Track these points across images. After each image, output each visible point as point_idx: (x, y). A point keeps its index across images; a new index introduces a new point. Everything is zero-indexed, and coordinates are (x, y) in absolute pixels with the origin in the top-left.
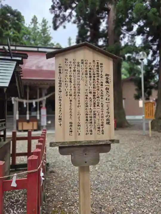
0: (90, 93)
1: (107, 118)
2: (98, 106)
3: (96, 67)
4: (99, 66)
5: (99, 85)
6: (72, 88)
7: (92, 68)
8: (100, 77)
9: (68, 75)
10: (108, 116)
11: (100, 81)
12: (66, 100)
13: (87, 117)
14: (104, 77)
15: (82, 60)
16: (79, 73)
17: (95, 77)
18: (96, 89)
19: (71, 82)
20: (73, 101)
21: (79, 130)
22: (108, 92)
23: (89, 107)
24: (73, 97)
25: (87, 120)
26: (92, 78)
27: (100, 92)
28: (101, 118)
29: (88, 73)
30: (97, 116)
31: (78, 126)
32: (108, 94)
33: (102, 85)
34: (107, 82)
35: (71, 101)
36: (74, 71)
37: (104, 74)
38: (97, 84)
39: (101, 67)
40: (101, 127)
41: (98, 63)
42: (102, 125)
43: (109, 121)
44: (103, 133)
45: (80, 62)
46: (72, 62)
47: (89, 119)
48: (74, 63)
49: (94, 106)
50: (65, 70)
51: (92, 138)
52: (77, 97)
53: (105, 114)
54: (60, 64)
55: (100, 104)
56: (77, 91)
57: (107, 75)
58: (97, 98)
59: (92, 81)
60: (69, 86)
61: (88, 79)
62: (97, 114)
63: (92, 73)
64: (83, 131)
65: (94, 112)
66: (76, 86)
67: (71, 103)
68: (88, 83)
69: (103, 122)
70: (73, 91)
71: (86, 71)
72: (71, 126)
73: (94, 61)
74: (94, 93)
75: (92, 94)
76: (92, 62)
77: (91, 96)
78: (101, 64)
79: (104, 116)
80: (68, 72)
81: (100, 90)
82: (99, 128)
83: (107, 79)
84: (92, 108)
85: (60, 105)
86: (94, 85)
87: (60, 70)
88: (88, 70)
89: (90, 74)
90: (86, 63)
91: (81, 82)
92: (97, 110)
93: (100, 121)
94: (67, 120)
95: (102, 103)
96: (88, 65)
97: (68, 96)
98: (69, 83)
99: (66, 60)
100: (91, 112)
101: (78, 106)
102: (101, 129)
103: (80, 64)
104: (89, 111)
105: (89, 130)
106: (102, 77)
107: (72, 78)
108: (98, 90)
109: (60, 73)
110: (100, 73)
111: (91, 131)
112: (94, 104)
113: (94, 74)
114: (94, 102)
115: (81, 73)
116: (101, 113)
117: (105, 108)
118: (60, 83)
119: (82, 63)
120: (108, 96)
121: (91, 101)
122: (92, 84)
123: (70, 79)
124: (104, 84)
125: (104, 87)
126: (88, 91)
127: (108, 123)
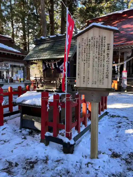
0: (96, 58)
1: (106, 74)
2: (100, 66)
3: (101, 40)
4: (103, 39)
5: (102, 52)
6: (86, 56)
7: (98, 41)
8: (103, 46)
9: (84, 48)
10: (108, 73)
11: (103, 49)
14: (106, 46)
15: (92, 37)
17: (100, 47)
18: (100, 55)
19: (85, 52)
20: (86, 64)
21: (88, 81)
22: (108, 56)
23: (95, 67)
24: (86, 61)
26: (98, 48)
27: (102, 57)
28: (102, 74)
29: (96, 45)
30: (100, 73)
31: (88, 78)
32: (109, 57)
33: (104, 52)
34: (108, 49)
35: (84, 64)
36: (87, 45)
37: (106, 44)
38: (101, 52)
39: (104, 39)
41: (102, 37)
42: (103, 79)
43: (108, 76)
44: (103, 84)
45: (91, 38)
46: (86, 39)
47: (94, 74)
48: (87, 40)
49: (98, 66)
50: (82, 45)
51: (95, 86)
52: (88, 61)
53: (105, 71)
54: (79, 43)
55: (102, 65)
56: (88, 58)
57: (108, 44)
58: (101, 61)
59: (98, 50)
60: (84, 55)
61: (95, 49)
62: (100, 71)
63: (98, 45)
65: (98, 70)
66: (88, 55)
67: (84, 65)
68: (95, 51)
69: (103, 77)
70: (86, 58)
71: (94, 44)
72: (84, 78)
73: (100, 36)
74: (99, 58)
75: (97, 59)
76: (98, 37)
78: (105, 37)
79: (105, 73)
80: (84, 46)
81: (103, 55)
82: (101, 80)
83: (108, 47)
84: (97, 67)
85: (79, 67)
86: (99, 52)
87: (79, 46)
88: (96, 43)
89: (97, 46)
90: (95, 39)
91: (91, 52)
92: (100, 69)
93: (102, 76)
94: (82, 75)
95: (104, 64)
96: (96, 39)
97: (83, 61)
98: (84, 53)
99: (83, 39)
100: (96, 70)
101: (88, 67)
102: (102, 81)
103: (91, 40)
104: (94, 69)
105: (94, 81)
106: (104, 46)
107: (86, 50)
108: (102, 55)
109: (79, 48)
110: (103, 44)
111: (96, 82)
112: (99, 65)
113: (99, 45)
114: (99, 64)
115: (91, 46)
116: (103, 71)
117: (106, 67)
118: (79, 54)
119: (92, 39)
120: (108, 59)
121: (96, 63)
122: (98, 52)
123: (85, 50)
124: (106, 51)
125: (106, 53)
126: (95, 57)
127: (107, 77)
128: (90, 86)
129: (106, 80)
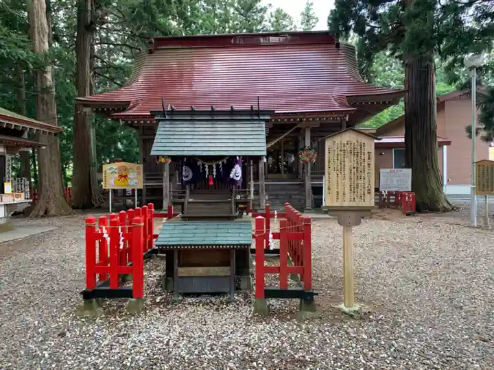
0: (354, 168)
1: (368, 189)
2: (360, 178)
3: (359, 147)
4: (362, 146)
6: (339, 164)
7: (356, 148)
8: (363, 154)
9: (336, 154)
10: (370, 187)
11: (362, 158)
12: (334, 174)
13: (351, 188)
14: (367, 155)
15: (347, 142)
16: (344, 153)
17: (358, 155)
18: (359, 165)
19: (338, 159)
20: (339, 175)
21: (344, 198)
24: (340, 172)
25: (351, 190)
26: (356, 156)
27: (362, 167)
28: (363, 189)
29: (353, 151)
30: (360, 188)
31: (344, 194)
32: (370, 168)
33: (364, 161)
34: (369, 159)
36: (341, 150)
37: (366, 152)
38: (360, 161)
39: (364, 146)
40: (363, 196)
41: (361, 143)
42: (364, 194)
43: (370, 191)
44: (364, 201)
46: (339, 143)
48: (341, 144)
49: (357, 179)
50: (333, 150)
51: (355, 204)
52: (342, 172)
53: (367, 185)
54: (329, 146)
55: (362, 177)
56: (343, 167)
57: (368, 153)
58: (360, 172)
59: (355, 158)
60: (336, 163)
61: (352, 156)
62: (360, 185)
64: (347, 198)
65: (357, 183)
66: (343, 163)
67: (337, 177)
68: (352, 160)
69: (364, 192)
70: (339, 167)
71: (351, 150)
72: (338, 194)
73: (358, 142)
74: (358, 168)
75: (356, 169)
76: (355, 142)
78: (364, 144)
79: (366, 186)
80: (336, 152)
82: (361, 197)
83: (369, 156)
84: (355, 180)
85: (329, 178)
86: (357, 161)
87: (329, 151)
89: (354, 153)
90: (351, 144)
91: (347, 160)
92: (359, 182)
93: (362, 191)
94: (334, 190)
95: (364, 177)
96: (353, 145)
97: (336, 171)
98: (336, 161)
99: (334, 142)
100: (354, 183)
101: (344, 179)
102: (363, 198)
103: (346, 145)
104: (352, 182)
105: (352, 198)
107: (339, 157)
108: (361, 165)
109: (329, 153)
110: (363, 151)
111: (354, 199)
112: (357, 177)
113: (357, 153)
114: (357, 175)
115: (346, 152)
116: (363, 184)
117: (367, 180)
118: (329, 161)
119: (348, 144)
120: (370, 170)
121: (354, 174)
123: (337, 157)
124: (366, 160)
125: (366, 163)
126: (352, 167)
127: (369, 193)
128: (347, 204)
129: (367, 196)
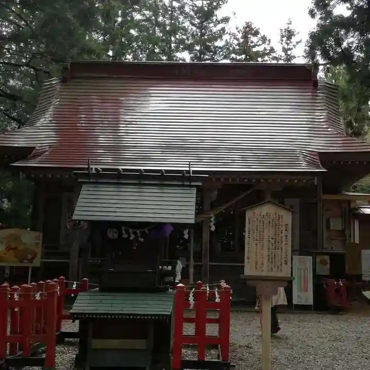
0: (272, 239)
1: (285, 260)
2: (278, 249)
3: (277, 218)
4: (280, 217)
6: (258, 235)
7: (274, 219)
8: (280, 226)
9: (256, 224)
10: (286, 258)
11: (280, 229)
12: (253, 244)
13: (269, 258)
14: (284, 226)
15: (267, 213)
16: (263, 223)
17: (276, 226)
18: (277, 236)
19: (257, 230)
20: (259, 245)
22: (286, 238)
23: (271, 250)
24: (259, 242)
25: (269, 260)
26: (274, 227)
27: (280, 238)
28: (280, 259)
30: (277, 258)
31: (262, 264)
32: (287, 240)
33: (282, 233)
34: (286, 230)
35: (257, 245)
37: (284, 224)
38: (278, 232)
40: (280, 266)
41: (279, 215)
42: (281, 265)
43: (287, 262)
44: (281, 271)
45: (265, 214)
46: (259, 214)
47: (270, 259)
49: (275, 249)
50: (253, 221)
51: (271, 274)
52: (261, 242)
53: (284, 254)
55: (280, 248)
56: (261, 237)
57: (286, 225)
58: (278, 243)
59: (274, 230)
60: (256, 233)
61: (271, 228)
62: (277, 256)
64: (265, 268)
65: (275, 254)
66: (262, 234)
68: (271, 231)
69: (281, 263)
70: (259, 237)
71: (269, 222)
72: (256, 264)
73: (276, 214)
75: (274, 240)
76: (274, 214)
77: (273, 241)
78: (282, 216)
79: (283, 257)
81: (280, 236)
82: (278, 267)
83: (286, 227)
84: (273, 250)
85: (249, 248)
86: (275, 232)
87: (249, 221)
89: (272, 224)
91: (265, 231)
92: (277, 252)
94: (254, 259)
96: (271, 217)
97: (255, 241)
98: (256, 231)
99: (254, 213)
100: (272, 254)
101: (262, 249)
102: (280, 268)
103: (265, 216)
104: (270, 253)
105: (270, 268)
106: (282, 226)
109: (249, 223)
110: (281, 223)
111: (272, 269)
113: (275, 224)
114: (275, 246)
115: (265, 223)
116: (280, 255)
117: (284, 251)
118: (249, 231)
119: (267, 215)
121: (272, 245)
123: (257, 228)
124: (284, 232)
125: (284, 234)
126: (271, 237)
127: (286, 264)
128: (263, 274)
129: (284, 266)
